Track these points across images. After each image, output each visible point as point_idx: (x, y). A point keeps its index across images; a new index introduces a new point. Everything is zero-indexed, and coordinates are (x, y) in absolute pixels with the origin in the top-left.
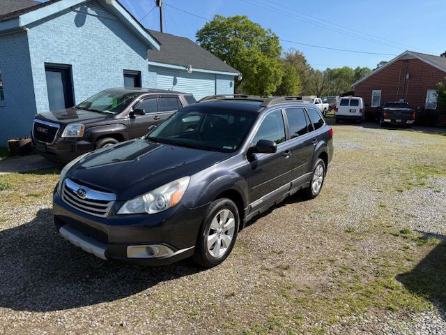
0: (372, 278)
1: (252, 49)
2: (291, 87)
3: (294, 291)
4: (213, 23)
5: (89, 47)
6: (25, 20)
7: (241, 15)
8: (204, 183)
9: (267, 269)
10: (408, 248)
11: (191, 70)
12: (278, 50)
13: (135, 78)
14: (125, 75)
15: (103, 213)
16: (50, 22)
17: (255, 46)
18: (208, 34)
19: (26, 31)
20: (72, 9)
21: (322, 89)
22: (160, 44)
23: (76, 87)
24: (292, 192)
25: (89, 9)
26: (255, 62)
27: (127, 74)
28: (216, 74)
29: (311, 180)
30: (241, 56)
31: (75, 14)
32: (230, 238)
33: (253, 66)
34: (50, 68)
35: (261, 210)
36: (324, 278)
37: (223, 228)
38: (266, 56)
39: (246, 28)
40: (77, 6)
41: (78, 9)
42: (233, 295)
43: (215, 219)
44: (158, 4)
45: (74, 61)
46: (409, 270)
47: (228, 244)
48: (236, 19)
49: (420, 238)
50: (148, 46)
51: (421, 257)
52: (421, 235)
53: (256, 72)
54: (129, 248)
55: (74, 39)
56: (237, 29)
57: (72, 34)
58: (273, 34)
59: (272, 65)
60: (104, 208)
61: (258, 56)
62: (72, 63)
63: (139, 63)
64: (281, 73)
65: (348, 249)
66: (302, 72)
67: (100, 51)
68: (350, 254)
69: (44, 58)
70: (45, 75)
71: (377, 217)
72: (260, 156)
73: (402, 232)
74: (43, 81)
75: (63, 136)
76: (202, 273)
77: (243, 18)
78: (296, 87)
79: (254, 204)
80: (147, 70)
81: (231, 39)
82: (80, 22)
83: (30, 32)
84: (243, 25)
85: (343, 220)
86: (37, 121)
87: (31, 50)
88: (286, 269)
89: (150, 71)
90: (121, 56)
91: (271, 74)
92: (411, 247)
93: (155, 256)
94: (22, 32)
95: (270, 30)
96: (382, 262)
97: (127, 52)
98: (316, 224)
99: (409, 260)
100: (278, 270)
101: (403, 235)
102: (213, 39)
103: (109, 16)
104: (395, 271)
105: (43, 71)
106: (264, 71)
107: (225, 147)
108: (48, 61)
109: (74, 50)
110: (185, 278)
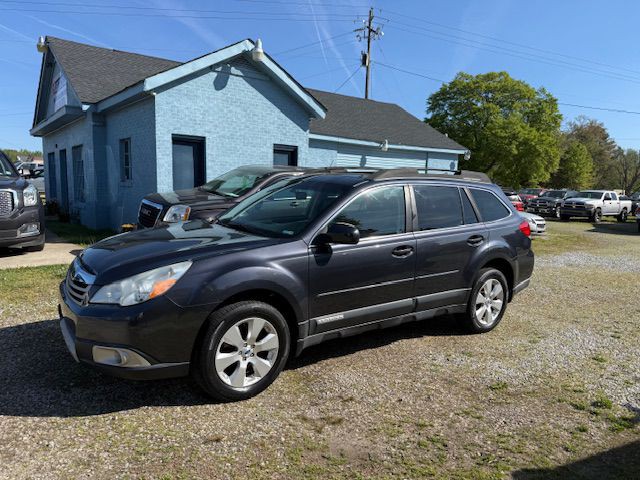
0: (469, 464)
1: (513, 119)
2: (578, 175)
3: (316, 455)
4: (453, 84)
5: (229, 115)
6: (150, 84)
7: (497, 71)
8: (210, 273)
9: (305, 419)
10: (584, 430)
11: (387, 146)
12: (556, 120)
13: (288, 154)
14: (275, 151)
15: (80, 300)
16: (184, 85)
17: (517, 116)
18: (444, 100)
19: (154, 97)
20: (211, 68)
21: (634, 179)
22: (325, 110)
23: (209, 164)
24: (420, 315)
25: (233, 68)
26: (514, 137)
27: (279, 150)
28: (427, 153)
29: (469, 302)
30: (491, 129)
31: (215, 75)
32: (268, 364)
33: (510, 143)
34: (178, 140)
35: (344, 331)
36: (382, 447)
37: (253, 346)
38: (534, 129)
39: (504, 89)
40: (218, 65)
41: (220, 69)
42: (218, 440)
43: (235, 329)
44: (364, 63)
45: (209, 132)
46: (552, 465)
47: (264, 373)
48: (489, 77)
49: (625, 419)
50: (310, 113)
51: (599, 450)
52: (628, 415)
53: (516, 152)
54: (95, 348)
55: (211, 105)
56: (489, 90)
57: (209, 98)
58: (548, 95)
59: (541, 142)
60: (82, 293)
61: (520, 129)
62: (206, 135)
63: (295, 135)
64: (557, 154)
65: (467, 413)
66: (601, 153)
67: (244, 120)
68: (465, 422)
69: (171, 128)
70: (171, 149)
71: (569, 374)
72: (338, 248)
73: (595, 404)
74: (168, 155)
75: (165, 220)
76: (208, 406)
77: (501, 74)
78: (586, 175)
79: (322, 320)
80: (307, 145)
81: (479, 105)
82: (220, 84)
83: (159, 98)
84: (498, 86)
85: (501, 371)
86: (144, 201)
87: (158, 119)
88: (333, 423)
89: (310, 146)
90: (271, 127)
91: (539, 155)
92: (593, 430)
93: (122, 364)
94: (148, 98)
95: (543, 90)
96: (512, 444)
97: (280, 122)
98: (446, 369)
99: (567, 449)
100: (319, 423)
101: (592, 408)
102: (451, 106)
103: (257, 76)
104: (521, 462)
105: (169, 144)
106: (528, 151)
107: (285, 232)
108: (176, 132)
109: (211, 118)
110: (178, 408)
